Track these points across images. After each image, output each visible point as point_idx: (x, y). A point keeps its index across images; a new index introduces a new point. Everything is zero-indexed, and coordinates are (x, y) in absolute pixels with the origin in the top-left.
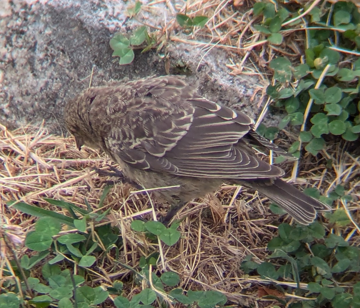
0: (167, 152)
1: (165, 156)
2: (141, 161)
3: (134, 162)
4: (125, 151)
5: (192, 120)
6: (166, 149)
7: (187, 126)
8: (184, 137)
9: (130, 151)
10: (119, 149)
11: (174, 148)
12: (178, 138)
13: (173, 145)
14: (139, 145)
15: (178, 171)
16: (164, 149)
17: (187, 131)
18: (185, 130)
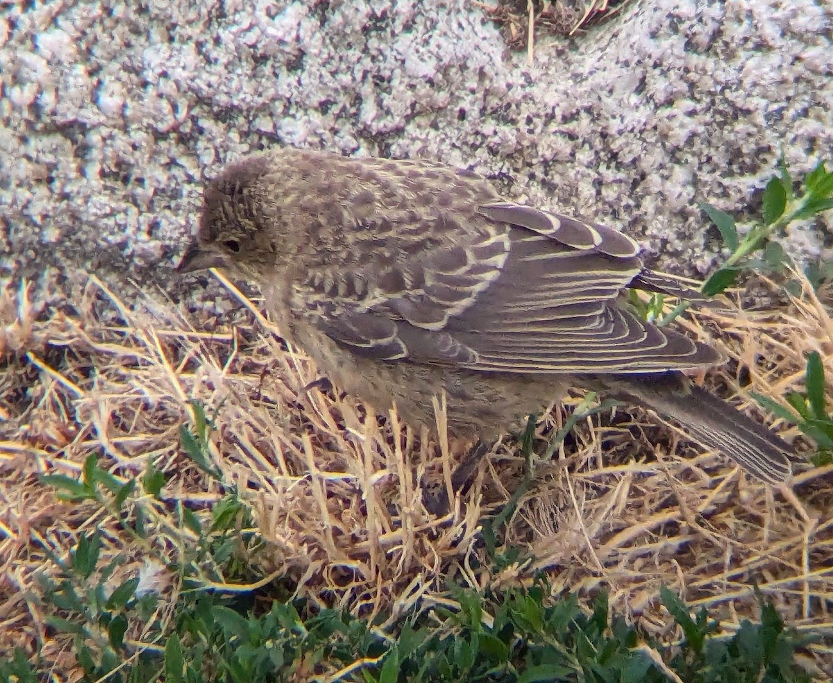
0: (451, 318)
1: (446, 329)
2: (384, 341)
3: (368, 342)
4: (343, 318)
5: (507, 245)
6: (450, 312)
7: (500, 260)
8: (494, 284)
9: (356, 320)
10: (328, 314)
11: (468, 310)
12: (478, 288)
13: (466, 302)
14: (384, 304)
15: (478, 361)
16: (445, 313)
17: (500, 269)
18: (495, 268)
